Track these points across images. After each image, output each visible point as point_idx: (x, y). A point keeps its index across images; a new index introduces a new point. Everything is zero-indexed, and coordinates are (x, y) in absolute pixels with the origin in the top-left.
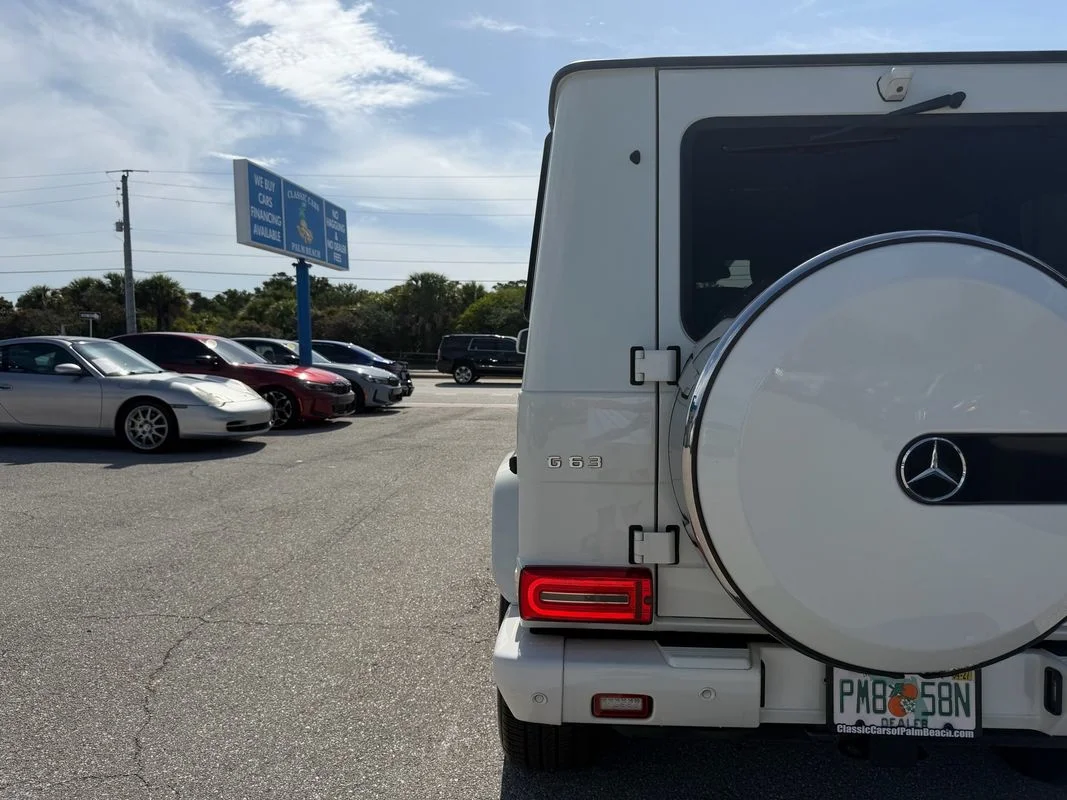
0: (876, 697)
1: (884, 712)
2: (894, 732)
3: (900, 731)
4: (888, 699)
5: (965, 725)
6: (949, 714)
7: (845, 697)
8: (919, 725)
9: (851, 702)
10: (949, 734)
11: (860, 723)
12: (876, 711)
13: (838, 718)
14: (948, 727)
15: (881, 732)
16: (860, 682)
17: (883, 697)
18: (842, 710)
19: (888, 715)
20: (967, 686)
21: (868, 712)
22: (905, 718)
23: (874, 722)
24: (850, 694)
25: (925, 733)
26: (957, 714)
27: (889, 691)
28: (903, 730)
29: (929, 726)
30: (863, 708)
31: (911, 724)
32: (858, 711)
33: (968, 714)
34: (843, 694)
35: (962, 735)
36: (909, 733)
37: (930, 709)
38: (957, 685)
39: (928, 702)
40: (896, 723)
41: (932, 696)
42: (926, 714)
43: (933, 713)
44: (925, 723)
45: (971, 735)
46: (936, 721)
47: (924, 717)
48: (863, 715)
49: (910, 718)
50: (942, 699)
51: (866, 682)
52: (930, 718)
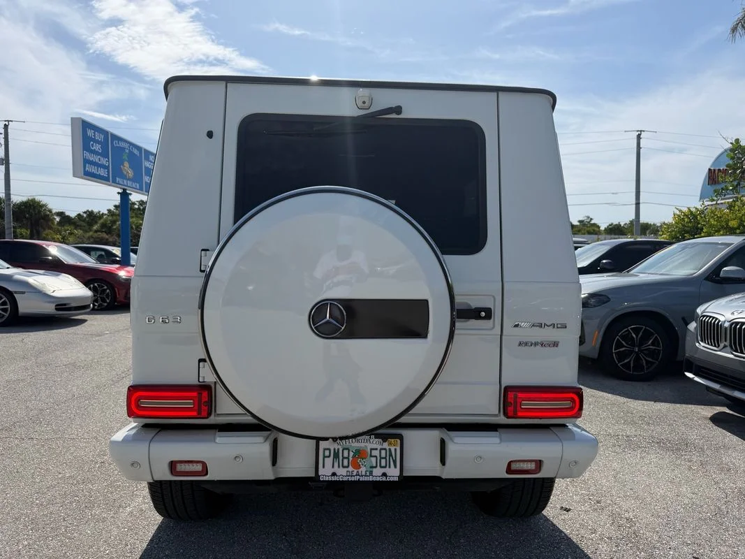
0: (344, 458)
1: (348, 467)
2: (353, 479)
3: (356, 478)
4: (351, 459)
5: (394, 473)
6: (385, 467)
7: (326, 459)
8: (368, 474)
9: (329, 461)
10: (384, 479)
11: (334, 474)
12: (344, 467)
13: (321, 472)
14: (384, 474)
15: (345, 479)
16: (335, 449)
17: (348, 458)
18: (324, 467)
19: (351, 469)
20: (395, 450)
21: (339, 467)
22: (360, 470)
23: (342, 473)
24: (329, 457)
25: (371, 479)
26: (390, 467)
27: (351, 454)
28: (358, 477)
29: (374, 475)
30: (336, 464)
31: (364, 473)
32: (333, 467)
33: (395, 467)
34: (324, 457)
35: (392, 479)
36: (361, 479)
37: (374, 465)
38: (390, 450)
39: (373, 460)
40: (355, 474)
41: (376, 457)
42: (372, 467)
43: (376, 467)
44: (371, 473)
45: (397, 479)
46: (378, 472)
47: (371, 469)
48: (336, 470)
49: (363, 470)
50: (381, 458)
51: (338, 449)
52: (374, 470)
